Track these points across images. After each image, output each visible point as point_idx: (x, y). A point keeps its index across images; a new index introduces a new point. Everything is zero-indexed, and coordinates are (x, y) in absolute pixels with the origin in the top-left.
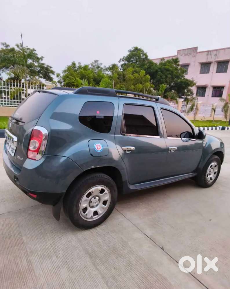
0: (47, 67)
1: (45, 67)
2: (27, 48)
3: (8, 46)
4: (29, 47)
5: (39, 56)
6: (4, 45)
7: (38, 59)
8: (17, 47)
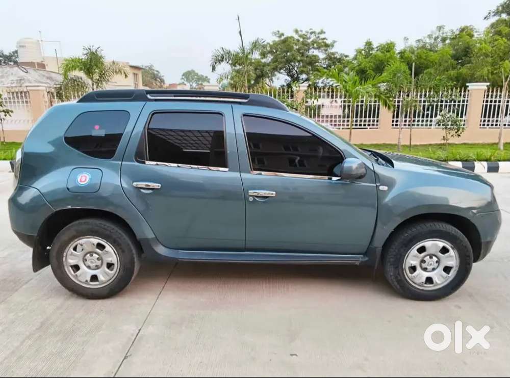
0: (340, 57)
1: (338, 57)
2: (310, 31)
3: (283, 35)
4: (313, 30)
5: (328, 42)
6: (277, 35)
7: (327, 46)
8: (296, 34)
